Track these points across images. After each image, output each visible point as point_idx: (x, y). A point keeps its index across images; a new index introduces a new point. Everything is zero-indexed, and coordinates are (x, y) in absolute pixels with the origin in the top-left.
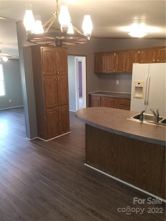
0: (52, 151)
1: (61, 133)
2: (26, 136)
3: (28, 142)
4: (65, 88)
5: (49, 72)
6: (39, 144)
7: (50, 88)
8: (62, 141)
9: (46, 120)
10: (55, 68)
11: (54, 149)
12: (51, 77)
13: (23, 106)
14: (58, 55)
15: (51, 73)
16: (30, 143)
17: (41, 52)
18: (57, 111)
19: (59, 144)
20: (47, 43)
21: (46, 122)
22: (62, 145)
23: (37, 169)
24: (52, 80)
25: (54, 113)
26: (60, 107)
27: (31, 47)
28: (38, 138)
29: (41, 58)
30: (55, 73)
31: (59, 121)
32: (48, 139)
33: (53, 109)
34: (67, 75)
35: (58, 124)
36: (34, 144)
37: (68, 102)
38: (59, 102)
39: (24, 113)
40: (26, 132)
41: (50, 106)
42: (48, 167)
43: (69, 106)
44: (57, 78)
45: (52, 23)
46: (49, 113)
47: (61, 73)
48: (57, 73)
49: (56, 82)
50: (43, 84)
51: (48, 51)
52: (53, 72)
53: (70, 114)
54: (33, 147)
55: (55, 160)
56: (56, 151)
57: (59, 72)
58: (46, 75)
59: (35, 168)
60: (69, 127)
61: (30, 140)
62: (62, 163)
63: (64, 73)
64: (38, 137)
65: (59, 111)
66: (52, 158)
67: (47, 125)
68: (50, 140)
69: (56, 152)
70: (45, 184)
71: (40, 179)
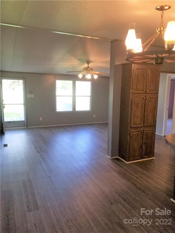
0: (133, 175)
1: (144, 157)
2: (107, 154)
3: (109, 160)
4: (153, 108)
5: (138, 90)
6: (119, 164)
7: (137, 107)
8: (144, 166)
9: (129, 140)
10: (145, 86)
11: (135, 173)
12: (139, 95)
13: (108, 123)
14: (150, 72)
15: (140, 92)
16: (110, 161)
17: (133, 70)
18: (142, 132)
19: (141, 169)
20: (145, 61)
21: (129, 142)
22: (145, 171)
23: (116, 191)
24: (140, 99)
25: (138, 133)
26: (145, 128)
27: (122, 65)
28: (118, 158)
29: (131, 76)
30: (144, 91)
31: (142, 144)
32: (129, 161)
33: (138, 130)
34: (157, 93)
35: (141, 146)
36: (114, 163)
37: (156, 123)
38: (145, 122)
39: (108, 130)
40: (107, 149)
41: (135, 126)
42: (128, 192)
43: (156, 128)
44: (145, 97)
45: (153, 40)
46: (133, 133)
47: (150, 92)
48: (146, 91)
49: (144, 101)
50: (130, 102)
51: (140, 69)
52: (142, 90)
53: (156, 137)
54: (113, 166)
55: (135, 185)
56: (137, 176)
57: (149, 91)
58: (135, 93)
59: (115, 189)
60: (153, 152)
61: (110, 158)
62: (143, 191)
63: (154, 92)
64: (119, 156)
65: (144, 132)
66: (133, 183)
67: (130, 145)
68: (132, 163)
69: (137, 178)
70: (124, 210)
71: (119, 203)
